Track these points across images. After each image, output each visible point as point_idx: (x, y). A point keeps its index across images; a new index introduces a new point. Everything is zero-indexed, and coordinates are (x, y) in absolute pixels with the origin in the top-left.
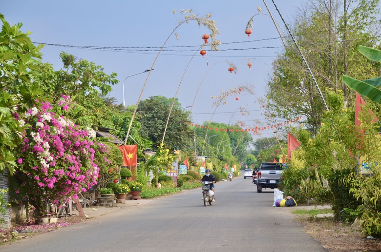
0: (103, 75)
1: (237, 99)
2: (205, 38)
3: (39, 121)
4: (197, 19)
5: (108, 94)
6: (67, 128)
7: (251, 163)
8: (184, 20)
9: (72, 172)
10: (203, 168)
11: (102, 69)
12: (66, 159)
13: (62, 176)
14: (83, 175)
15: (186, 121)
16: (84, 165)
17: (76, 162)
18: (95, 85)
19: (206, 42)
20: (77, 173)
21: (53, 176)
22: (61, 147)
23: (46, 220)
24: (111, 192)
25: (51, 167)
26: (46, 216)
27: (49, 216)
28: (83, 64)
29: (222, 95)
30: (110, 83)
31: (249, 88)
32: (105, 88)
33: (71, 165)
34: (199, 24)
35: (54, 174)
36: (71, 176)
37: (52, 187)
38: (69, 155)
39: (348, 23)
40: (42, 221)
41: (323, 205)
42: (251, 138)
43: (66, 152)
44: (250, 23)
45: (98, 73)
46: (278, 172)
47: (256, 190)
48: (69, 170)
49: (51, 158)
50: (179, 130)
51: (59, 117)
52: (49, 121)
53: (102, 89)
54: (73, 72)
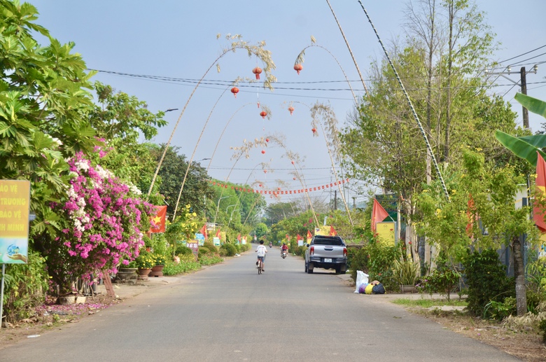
0: (147, 114)
1: (263, 152)
2: (257, 73)
3: (72, 170)
4: (247, 47)
5: (153, 139)
6: (106, 181)
7: (262, 233)
8: (231, 48)
9: (111, 238)
10: (218, 238)
11: (145, 106)
12: (105, 220)
13: (99, 242)
14: (125, 243)
15: (206, 177)
16: (126, 230)
17: (116, 225)
18: (136, 126)
19: (257, 77)
20: (118, 239)
21: (87, 242)
22: (100, 205)
23: (71, 299)
24: (134, 265)
25: (87, 230)
26: (72, 294)
27: (75, 294)
28: (123, 98)
29: (245, 146)
30: (155, 124)
31: (278, 139)
32: (150, 130)
33: (110, 228)
34: (250, 54)
35: (89, 240)
36: (110, 243)
37: (86, 257)
38: (108, 216)
39: (453, 64)
40: (66, 301)
41: (431, 294)
42: (264, 201)
43: (105, 212)
44: (301, 56)
45: (141, 110)
46: (335, 248)
47: (304, 270)
48: (108, 235)
49: (87, 219)
50: (197, 189)
51: (97, 166)
52: (86, 171)
53: (145, 131)
54: (109, 108)
